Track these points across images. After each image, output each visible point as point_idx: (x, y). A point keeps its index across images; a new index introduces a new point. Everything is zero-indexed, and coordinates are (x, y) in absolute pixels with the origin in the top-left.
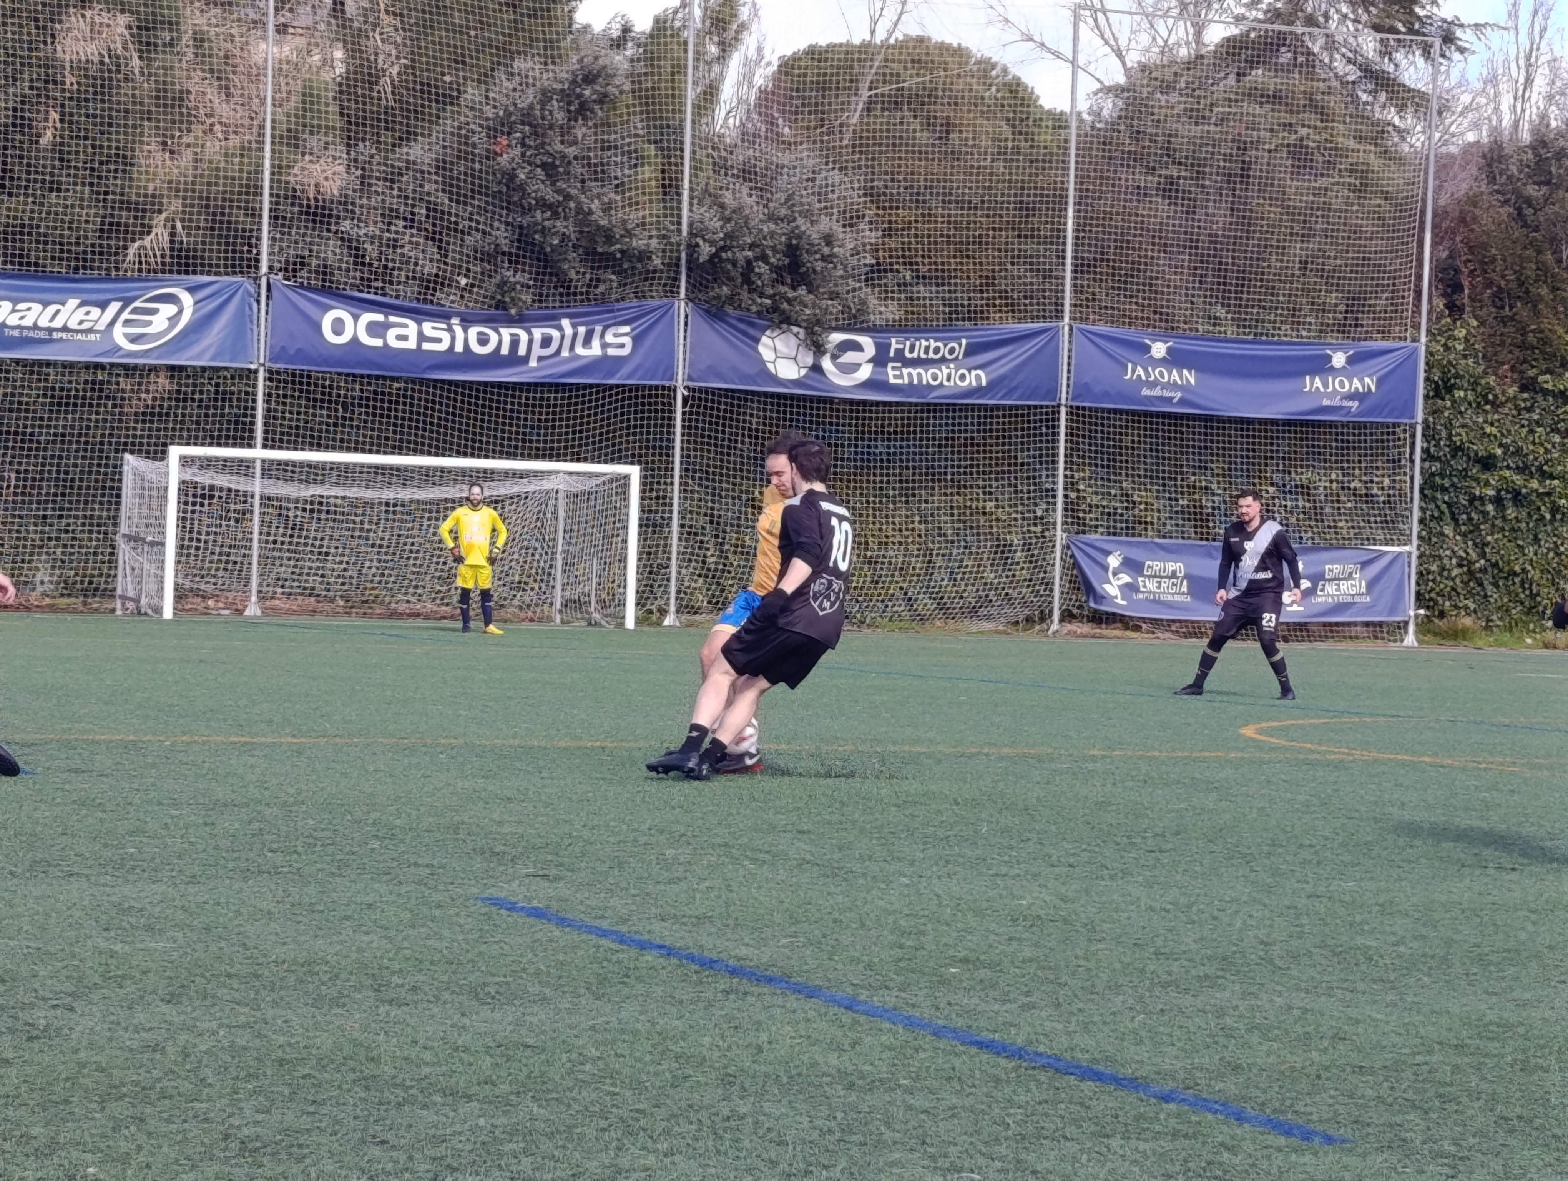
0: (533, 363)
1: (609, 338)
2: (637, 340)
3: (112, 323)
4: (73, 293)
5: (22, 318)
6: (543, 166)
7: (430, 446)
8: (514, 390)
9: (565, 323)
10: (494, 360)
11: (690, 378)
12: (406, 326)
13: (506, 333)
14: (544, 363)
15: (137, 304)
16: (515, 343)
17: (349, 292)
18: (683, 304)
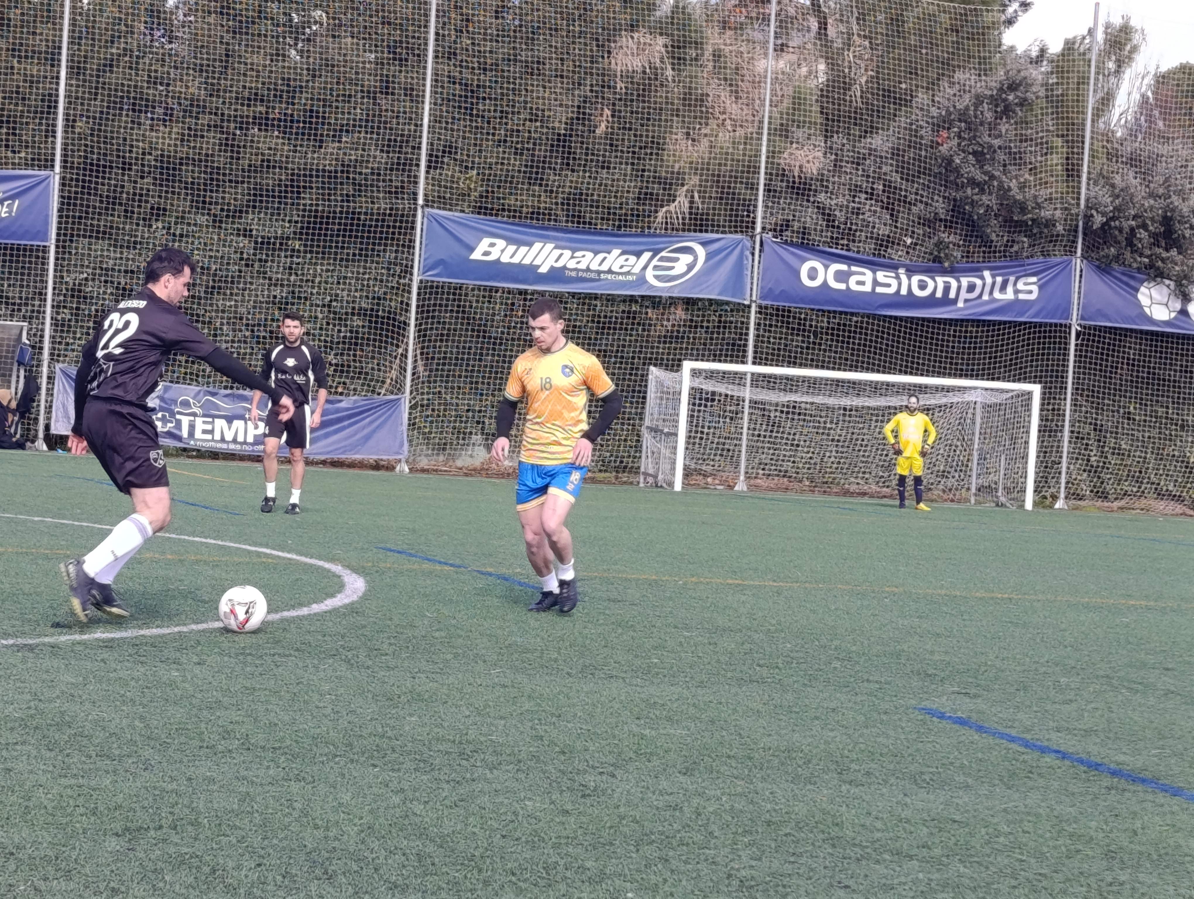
0: (960, 304)
1: (1020, 286)
2: (1041, 288)
3: (645, 268)
4: (617, 244)
5: (578, 263)
6: (975, 153)
7: (879, 365)
8: (945, 324)
9: (987, 274)
10: (931, 301)
11: (1083, 318)
12: (864, 274)
13: (940, 280)
14: (968, 304)
15: (664, 254)
16: (947, 289)
17: (821, 248)
18: (1079, 261)
